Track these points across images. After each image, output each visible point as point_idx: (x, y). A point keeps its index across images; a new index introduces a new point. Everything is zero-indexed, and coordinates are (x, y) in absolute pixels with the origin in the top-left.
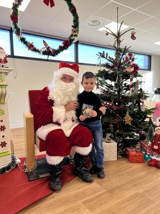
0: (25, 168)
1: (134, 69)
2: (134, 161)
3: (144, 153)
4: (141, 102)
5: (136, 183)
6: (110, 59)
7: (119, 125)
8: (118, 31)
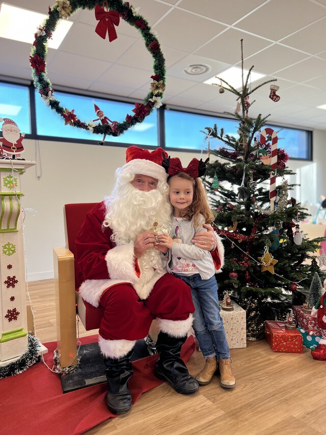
0: (56, 364)
1: (278, 158)
2: (282, 349)
4: (294, 225)
6: (229, 140)
7: (250, 273)
8: (243, 84)
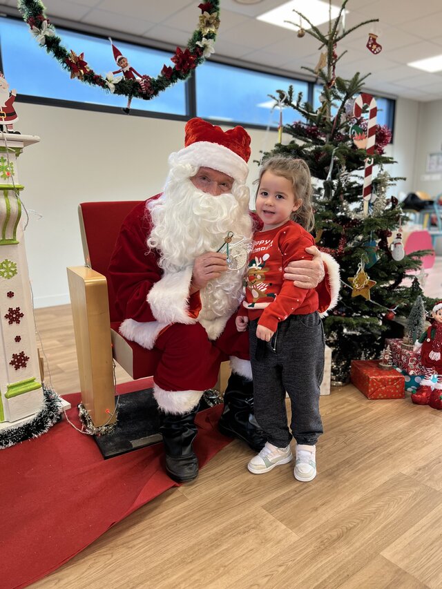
0: (86, 423)
1: (377, 140)
2: (380, 394)
3: (399, 370)
5: (390, 450)
